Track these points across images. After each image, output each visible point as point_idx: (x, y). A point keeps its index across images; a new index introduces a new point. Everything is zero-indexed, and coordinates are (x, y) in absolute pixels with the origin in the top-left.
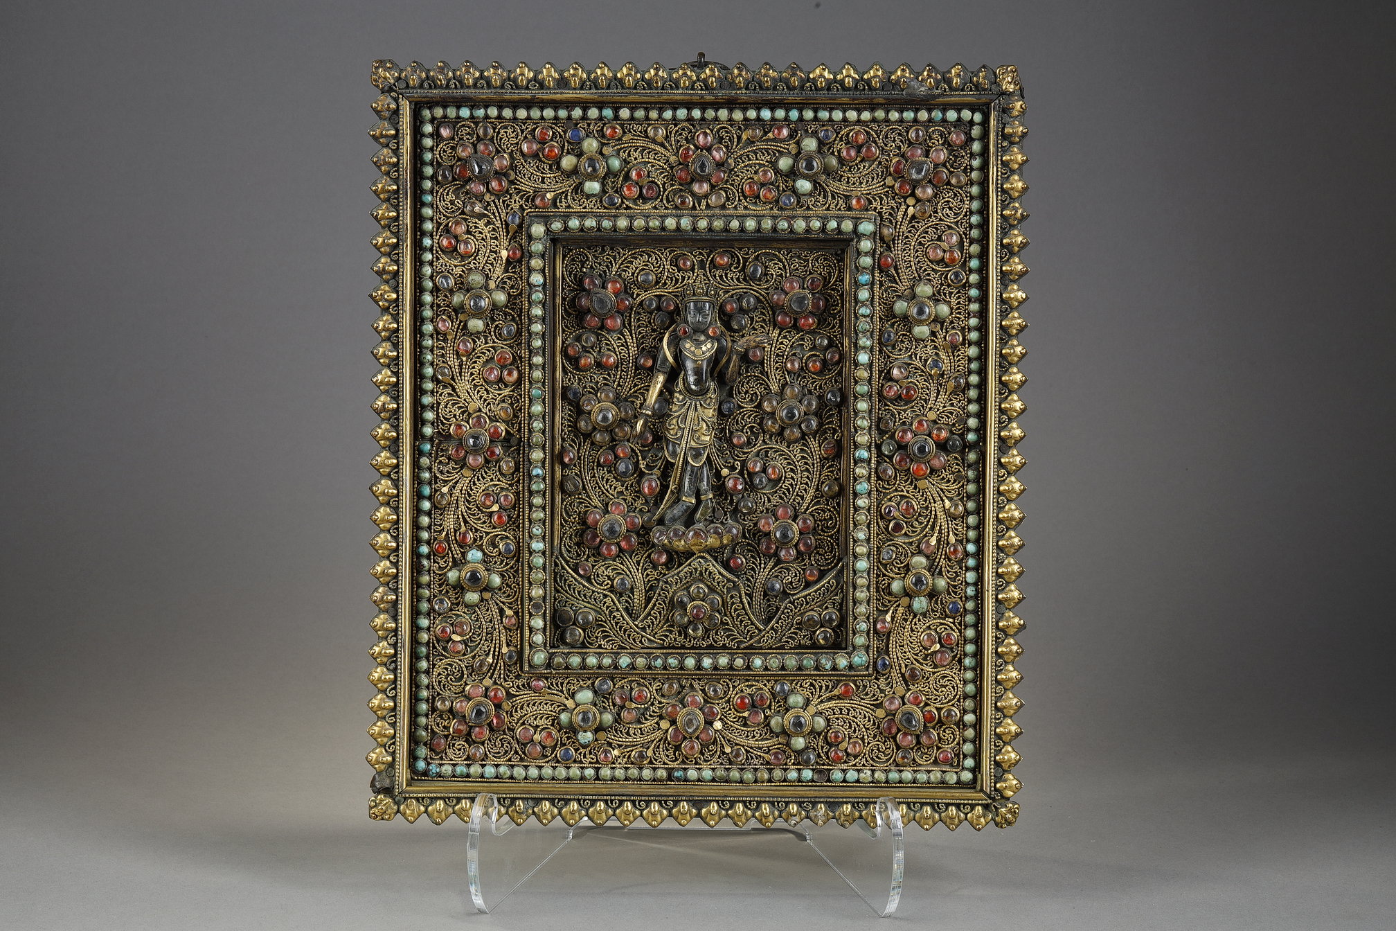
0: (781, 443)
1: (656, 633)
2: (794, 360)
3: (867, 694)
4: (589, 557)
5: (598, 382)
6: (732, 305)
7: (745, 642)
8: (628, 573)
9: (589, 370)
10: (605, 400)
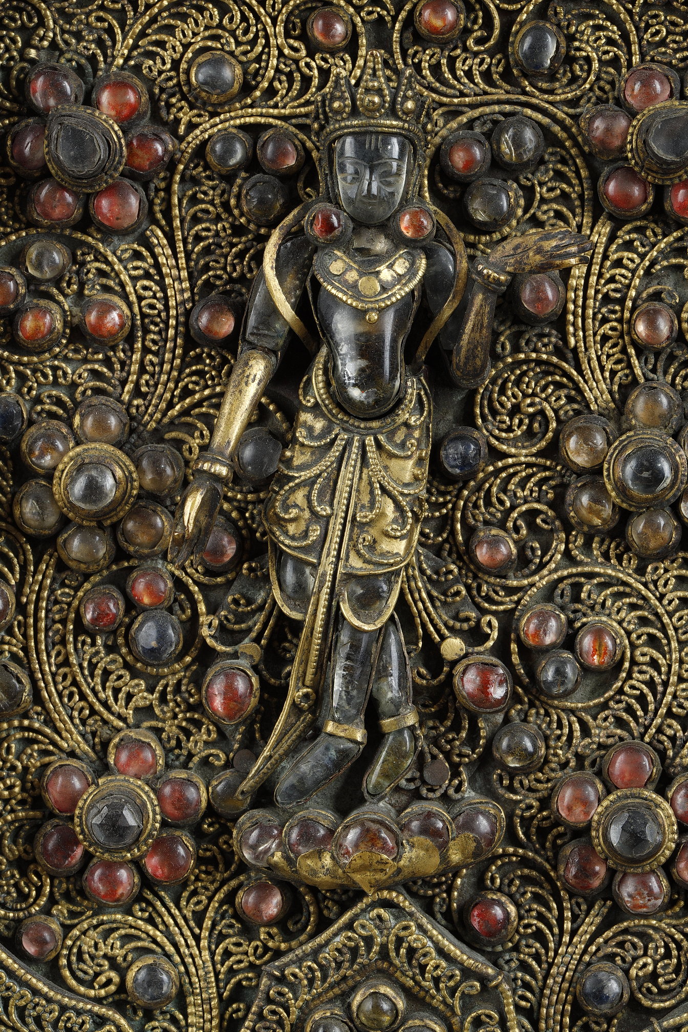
0: (619, 559)
2: (657, 312)
4: (52, 901)
5: (74, 385)
6: (468, 150)
8: (170, 948)
9: (50, 350)
10: (97, 435)
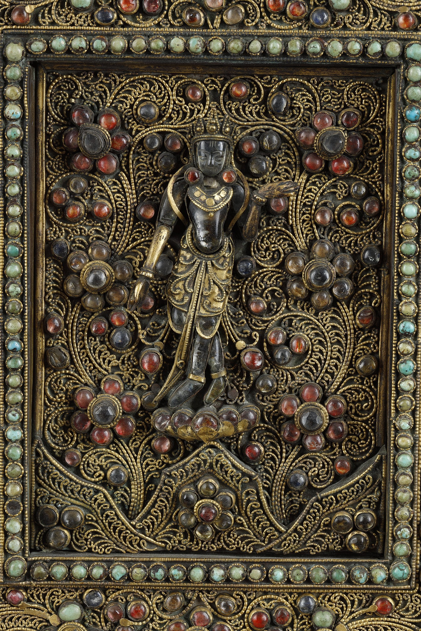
0: (308, 309)
1: (157, 535)
2: (325, 211)
3: (407, 610)
4: (77, 443)
5: (88, 236)
6: (250, 144)
7: (262, 546)
8: (125, 462)
9: (79, 222)
10: (98, 257)
